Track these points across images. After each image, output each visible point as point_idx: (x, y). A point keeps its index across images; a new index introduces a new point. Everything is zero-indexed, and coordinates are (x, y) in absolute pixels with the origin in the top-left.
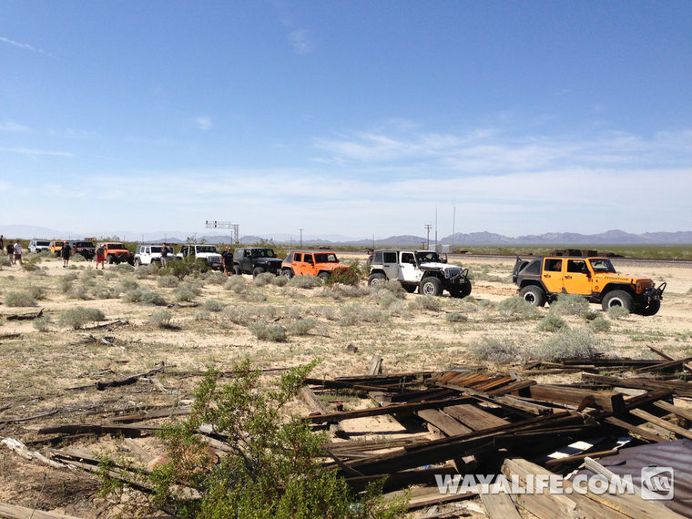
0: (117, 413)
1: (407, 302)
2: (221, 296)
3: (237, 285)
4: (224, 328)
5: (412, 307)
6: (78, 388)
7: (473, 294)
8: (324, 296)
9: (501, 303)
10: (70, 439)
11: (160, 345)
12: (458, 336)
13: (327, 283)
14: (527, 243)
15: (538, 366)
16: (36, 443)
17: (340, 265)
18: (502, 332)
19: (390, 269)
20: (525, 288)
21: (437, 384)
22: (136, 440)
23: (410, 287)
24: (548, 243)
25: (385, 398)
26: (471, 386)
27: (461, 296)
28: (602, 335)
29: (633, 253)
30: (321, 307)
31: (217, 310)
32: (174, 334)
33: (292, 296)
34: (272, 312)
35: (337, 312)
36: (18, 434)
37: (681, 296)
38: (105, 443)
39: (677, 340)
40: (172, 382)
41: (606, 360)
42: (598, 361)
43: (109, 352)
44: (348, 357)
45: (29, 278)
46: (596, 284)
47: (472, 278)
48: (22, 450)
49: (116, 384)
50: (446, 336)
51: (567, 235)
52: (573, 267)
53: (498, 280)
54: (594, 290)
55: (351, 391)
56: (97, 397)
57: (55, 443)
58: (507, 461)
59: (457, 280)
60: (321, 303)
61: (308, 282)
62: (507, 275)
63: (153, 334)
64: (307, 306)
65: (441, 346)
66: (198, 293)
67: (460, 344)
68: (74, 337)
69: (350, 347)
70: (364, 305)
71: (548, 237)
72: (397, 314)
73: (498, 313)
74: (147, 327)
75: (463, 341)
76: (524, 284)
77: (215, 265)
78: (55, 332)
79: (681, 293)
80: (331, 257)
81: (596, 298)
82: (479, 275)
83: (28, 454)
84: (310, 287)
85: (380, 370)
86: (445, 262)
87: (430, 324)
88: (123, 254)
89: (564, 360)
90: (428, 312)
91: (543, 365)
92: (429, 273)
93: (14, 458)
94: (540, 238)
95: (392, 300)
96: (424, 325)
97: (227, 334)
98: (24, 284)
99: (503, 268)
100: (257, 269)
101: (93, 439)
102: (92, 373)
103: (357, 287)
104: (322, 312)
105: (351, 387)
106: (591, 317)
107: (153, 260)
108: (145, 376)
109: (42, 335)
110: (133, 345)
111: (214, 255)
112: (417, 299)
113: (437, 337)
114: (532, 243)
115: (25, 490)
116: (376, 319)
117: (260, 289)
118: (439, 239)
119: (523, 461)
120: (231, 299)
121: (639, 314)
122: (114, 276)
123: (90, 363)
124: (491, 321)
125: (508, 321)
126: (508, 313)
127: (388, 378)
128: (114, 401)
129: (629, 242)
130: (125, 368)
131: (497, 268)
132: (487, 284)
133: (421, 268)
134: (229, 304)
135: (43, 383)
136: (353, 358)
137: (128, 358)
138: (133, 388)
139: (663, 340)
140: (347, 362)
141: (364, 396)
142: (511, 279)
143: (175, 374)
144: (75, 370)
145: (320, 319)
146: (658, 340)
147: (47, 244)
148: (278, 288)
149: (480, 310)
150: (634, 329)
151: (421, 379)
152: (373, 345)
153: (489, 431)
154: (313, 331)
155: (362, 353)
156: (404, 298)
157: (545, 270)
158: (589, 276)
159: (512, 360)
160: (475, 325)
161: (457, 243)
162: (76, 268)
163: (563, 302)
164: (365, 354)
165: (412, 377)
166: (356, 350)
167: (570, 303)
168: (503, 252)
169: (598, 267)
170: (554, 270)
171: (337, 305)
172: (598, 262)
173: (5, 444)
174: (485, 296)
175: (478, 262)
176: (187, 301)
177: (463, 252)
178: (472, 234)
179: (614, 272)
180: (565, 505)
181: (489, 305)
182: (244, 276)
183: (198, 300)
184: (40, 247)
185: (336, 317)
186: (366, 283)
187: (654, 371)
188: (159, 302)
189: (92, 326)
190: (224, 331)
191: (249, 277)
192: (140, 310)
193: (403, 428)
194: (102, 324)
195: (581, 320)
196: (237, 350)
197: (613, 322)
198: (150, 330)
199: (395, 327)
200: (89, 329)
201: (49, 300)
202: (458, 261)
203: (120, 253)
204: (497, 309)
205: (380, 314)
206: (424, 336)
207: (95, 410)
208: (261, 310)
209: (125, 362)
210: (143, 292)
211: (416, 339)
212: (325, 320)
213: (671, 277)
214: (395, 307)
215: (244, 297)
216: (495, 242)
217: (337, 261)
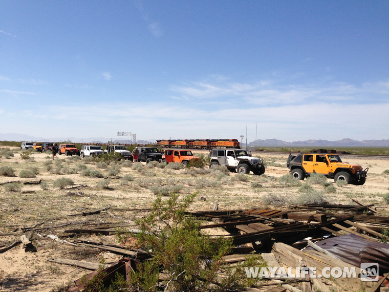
0: (96, 225)
1: (230, 177)
2: (131, 173)
3: (139, 168)
4: (136, 189)
5: (233, 180)
6: (73, 215)
7: (266, 173)
8: (186, 174)
9: (280, 178)
10: (78, 236)
11: (106, 197)
12: (257, 194)
13: (187, 167)
14: (298, 145)
15: (295, 208)
16: (63, 237)
17: (194, 157)
18: (280, 192)
19: (221, 159)
20: (294, 170)
21: (245, 214)
22: (107, 236)
23: (232, 169)
24: (309, 145)
25: (221, 221)
26: (261, 214)
27: (259, 174)
28: (331, 194)
29: (357, 151)
30: (185, 179)
31: (131, 180)
32: (111, 192)
33: (169, 174)
34: (160, 181)
35: (194, 182)
36: (54, 233)
37: (379, 175)
38: (94, 237)
39: (370, 197)
40: (117, 213)
41: (330, 205)
42: (326, 205)
43: (82, 200)
44: (201, 203)
45: (26, 163)
46: (331, 168)
47: (266, 164)
48: (57, 239)
49: (91, 214)
50: (251, 194)
51: (320, 141)
52: (319, 159)
53: (280, 166)
54: (330, 171)
55: (204, 218)
56: (84, 219)
57: (71, 236)
58: (275, 243)
59: (257, 165)
60: (184, 177)
61: (177, 166)
62: (285, 163)
63: (100, 192)
64: (177, 178)
65: (248, 199)
66: (119, 172)
67: (257, 198)
68: (62, 193)
69: (202, 198)
70: (207, 178)
71: (309, 142)
72: (225, 183)
73: (278, 183)
74: (97, 188)
75: (259, 196)
76: (293, 168)
77: (125, 156)
78: (51, 190)
79: (379, 173)
80: (189, 153)
81: (331, 175)
82: (270, 163)
83: (61, 241)
84: (178, 169)
85: (217, 209)
86: (251, 156)
87: (242, 188)
88: (74, 150)
89: (308, 205)
90: (241, 182)
91: (298, 207)
92: (242, 162)
93: (55, 243)
94: (305, 142)
95: (222, 176)
96: (239, 189)
97: (138, 192)
98: (24, 166)
99: (284, 159)
100: (149, 159)
101: (89, 235)
102: (78, 209)
103: (204, 169)
104: (186, 182)
105: (204, 216)
106: (327, 185)
107: (91, 153)
108: (103, 210)
109: (45, 191)
110: (93, 196)
111: (125, 151)
112: (236, 175)
113: (246, 194)
114: (301, 145)
115: (66, 254)
116: (214, 186)
117: (151, 170)
118: (248, 143)
119: (282, 243)
120: (137, 175)
121: (354, 184)
122: (72, 162)
123: (75, 205)
124: (274, 187)
125: (283, 187)
126: (284, 183)
127: (221, 212)
128: (93, 220)
129: (355, 145)
130: (93, 207)
131: (280, 159)
132: (273, 168)
133: (238, 159)
134: (136, 177)
135: (55, 213)
136: (204, 203)
137: (92, 203)
138: (99, 216)
139: (363, 197)
140: (200, 205)
141: (210, 220)
142: (286, 166)
143: (118, 210)
144: (69, 208)
145: (185, 185)
146: (360, 197)
147: (32, 144)
148: (161, 169)
149: (269, 181)
150: (349, 192)
151: (238, 213)
152: (213, 198)
153: (267, 231)
154: (182, 191)
155: (208, 201)
156: (229, 175)
157: (304, 160)
158: (327, 164)
159: (283, 205)
160: (266, 189)
161: (258, 145)
162: (49, 158)
163: (313, 177)
164: (210, 202)
165: (233, 212)
166: (205, 200)
167: (316, 178)
168: (284, 150)
169: (332, 159)
170: (309, 161)
171: (193, 178)
172: (332, 157)
173: (49, 237)
174: (272, 174)
175: (269, 156)
176: (114, 175)
177: (262, 150)
178: (266, 140)
179: (341, 162)
180: (298, 259)
181: (273, 179)
182: (142, 163)
183: (120, 175)
184: (28, 146)
185: (193, 184)
186: (208, 167)
187: (353, 211)
188: (100, 176)
189: (69, 187)
190: (136, 191)
191: (145, 163)
192: (90, 180)
193: (229, 234)
194: (74, 186)
195: (322, 187)
196: (145, 199)
197: (339, 188)
198: (98, 190)
199: (224, 189)
200: (68, 189)
201: (41, 175)
202: (258, 155)
203: (72, 150)
204: (278, 181)
205: (216, 183)
206: (239, 194)
207: (85, 224)
208: (154, 181)
209: (92, 204)
210: (91, 171)
211: (235, 195)
212: (188, 186)
213: (376, 165)
214: (224, 179)
215: (143, 174)
216: (279, 145)
217: (192, 155)
